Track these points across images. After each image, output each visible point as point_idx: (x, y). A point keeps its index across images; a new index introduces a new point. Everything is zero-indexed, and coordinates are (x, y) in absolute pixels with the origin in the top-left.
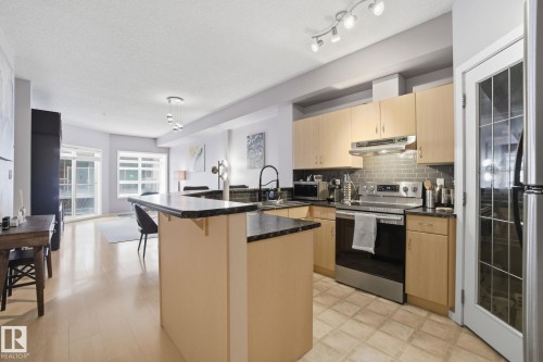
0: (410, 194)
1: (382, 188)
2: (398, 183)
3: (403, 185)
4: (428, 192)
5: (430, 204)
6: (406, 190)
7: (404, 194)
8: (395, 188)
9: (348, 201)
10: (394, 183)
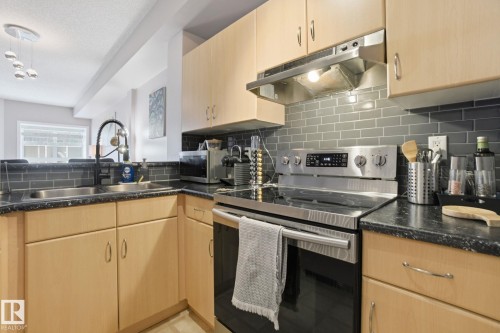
0: (370, 170)
1: (317, 160)
2: (345, 149)
3: (355, 152)
4: (412, 165)
5: (417, 193)
6: (361, 163)
7: (358, 172)
8: (339, 160)
9: (257, 186)
10: (339, 149)
